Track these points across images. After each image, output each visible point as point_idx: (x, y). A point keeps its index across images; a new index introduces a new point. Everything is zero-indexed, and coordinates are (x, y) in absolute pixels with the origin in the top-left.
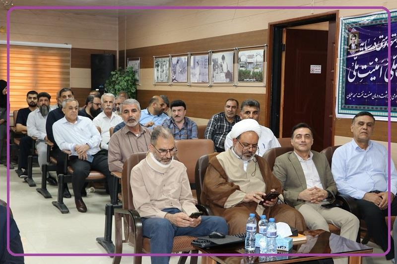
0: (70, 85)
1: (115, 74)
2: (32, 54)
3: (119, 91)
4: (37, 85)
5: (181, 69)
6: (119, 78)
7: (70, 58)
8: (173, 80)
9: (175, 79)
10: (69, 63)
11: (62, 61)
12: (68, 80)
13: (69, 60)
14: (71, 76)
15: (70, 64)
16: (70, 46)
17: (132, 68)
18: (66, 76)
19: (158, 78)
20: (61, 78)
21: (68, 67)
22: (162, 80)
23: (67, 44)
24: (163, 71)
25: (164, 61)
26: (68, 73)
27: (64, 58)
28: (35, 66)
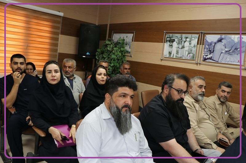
0: (58, 50)
1: (110, 45)
2: (26, 16)
3: (114, 60)
4: (28, 48)
5: (226, 49)
6: (115, 49)
7: (60, 25)
8: (205, 59)
9: (210, 58)
10: (59, 29)
11: (53, 27)
12: (56, 45)
13: (59, 27)
14: (59, 42)
15: (59, 31)
16: (61, 14)
17: (124, 40)
18: (55, 42)
19: (170, 53)
20: (51, 43)
21: (57, 34)
22: (179, 55)
23: (59, 12)
24: (183, 47)
25: (187, 38)
26: (57, 39)
27: (56, 25)
28: (28, 29)
